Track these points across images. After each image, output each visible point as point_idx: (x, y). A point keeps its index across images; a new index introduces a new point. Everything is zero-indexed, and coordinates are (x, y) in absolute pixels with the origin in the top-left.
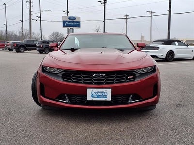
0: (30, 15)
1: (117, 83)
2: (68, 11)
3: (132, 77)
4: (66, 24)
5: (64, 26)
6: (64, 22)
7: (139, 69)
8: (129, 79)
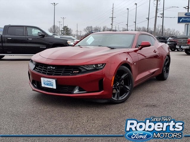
0: (156, 12)
1: (63, 75)
2: (188, 7)
3: (78, 72)
4: (181, 20)
5: (179, 22)
6: (179, 18)
7: (84, 65)
8: (75, 73)
